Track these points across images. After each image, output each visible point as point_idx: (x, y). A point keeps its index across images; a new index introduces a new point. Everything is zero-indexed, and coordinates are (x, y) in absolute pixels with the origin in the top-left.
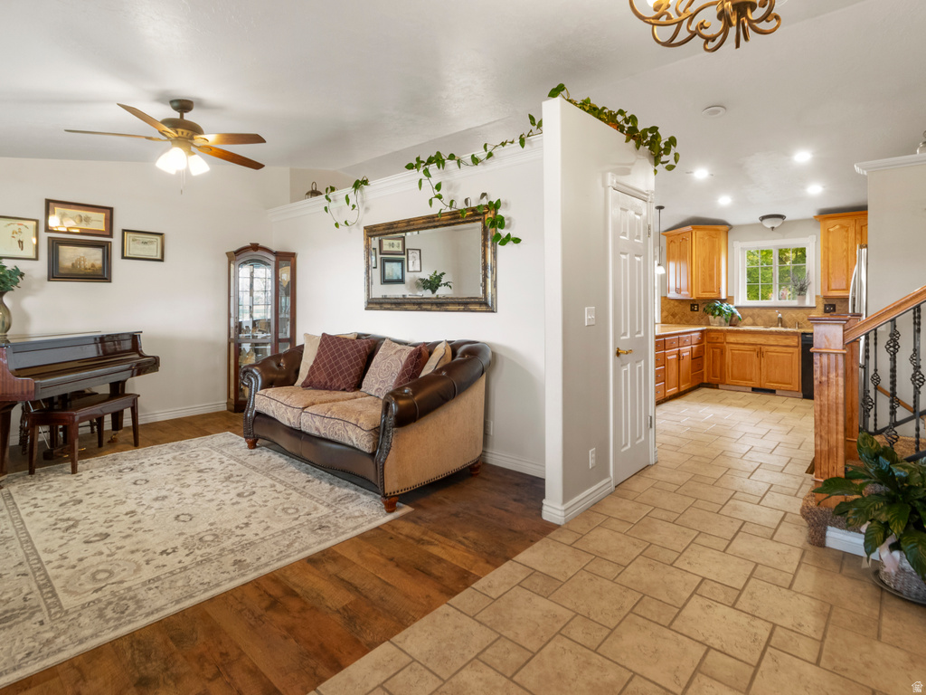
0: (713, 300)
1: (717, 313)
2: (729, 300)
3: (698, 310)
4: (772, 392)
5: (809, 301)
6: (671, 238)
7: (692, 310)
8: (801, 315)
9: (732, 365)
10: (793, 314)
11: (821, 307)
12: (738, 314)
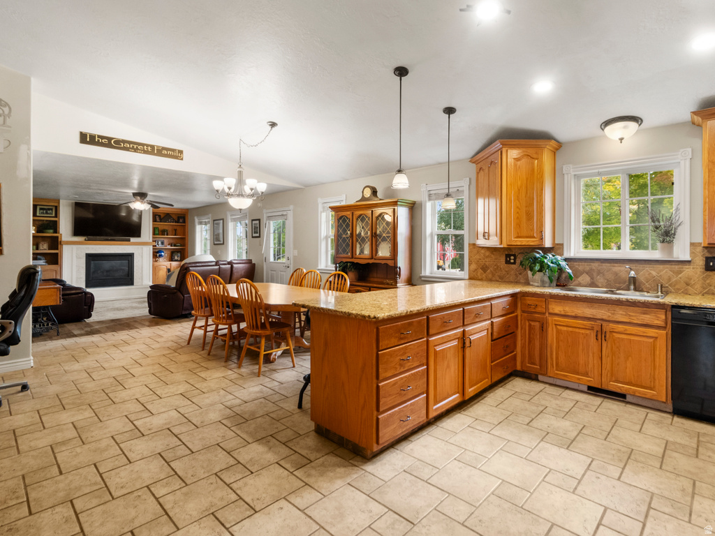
0: (533, 249)
1: (537, 267)
2: (556, 249)
3: (514, 263)
4: (620, 396)
5: (681, 250)
6: (479, 165)
7: (508, 262)
8: (665, 271)
9: (558, 347)
10: (653, 271)
11: (700, 262)
12: (569, 271)
